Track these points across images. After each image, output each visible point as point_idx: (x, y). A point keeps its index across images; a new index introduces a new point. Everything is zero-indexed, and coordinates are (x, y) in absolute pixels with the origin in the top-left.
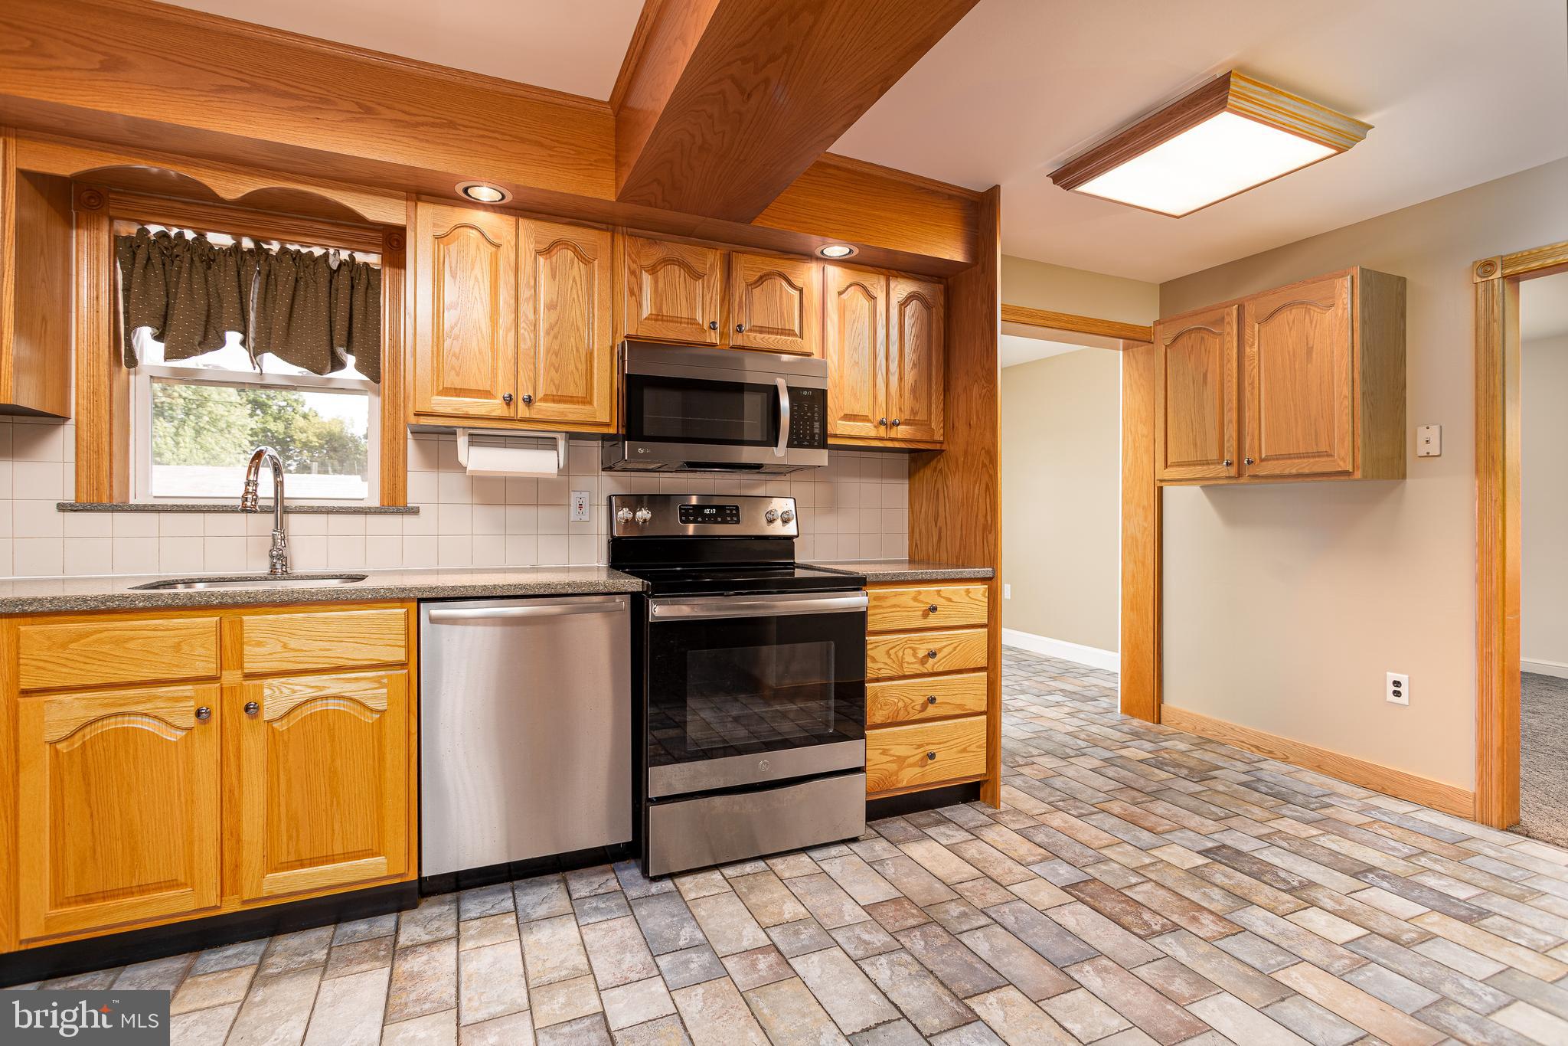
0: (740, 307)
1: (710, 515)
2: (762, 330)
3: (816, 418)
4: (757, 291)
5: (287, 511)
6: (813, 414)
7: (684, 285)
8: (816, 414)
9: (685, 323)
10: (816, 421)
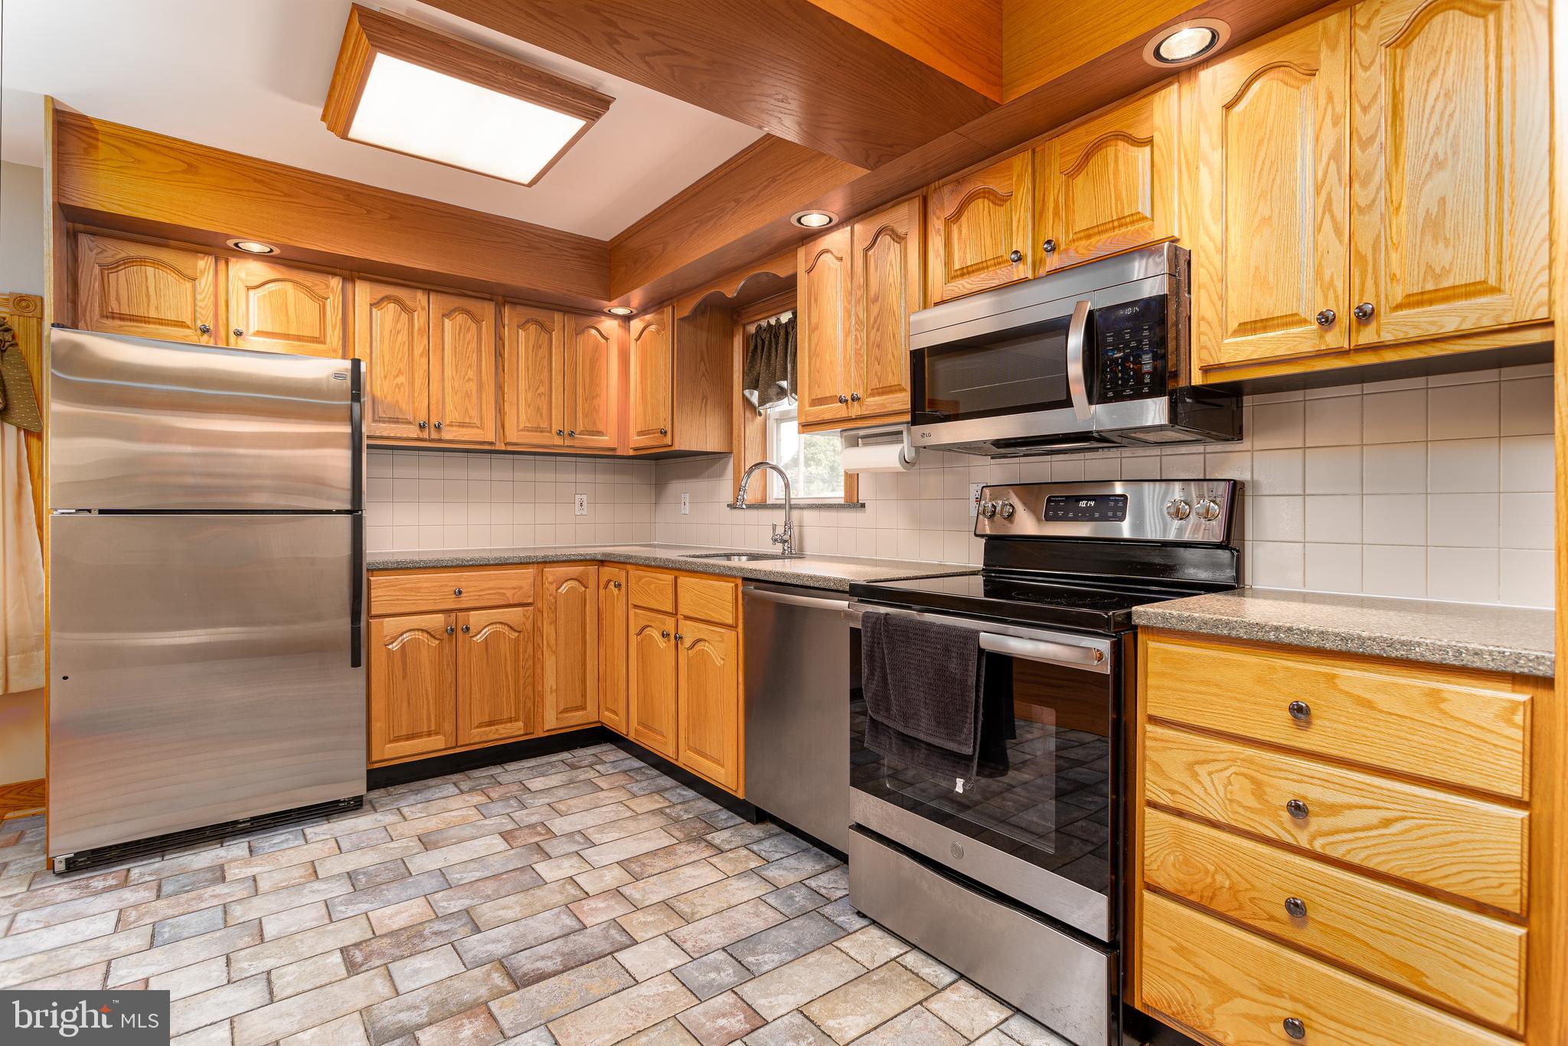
0: (1056, 214)
1: (1088, 508)
2: (1088, 234)
3: (1146, 348)
4: (1080, 180)
5: (791, 507)
6: (1140, 342)
7: (988, 218)
8: (1146, 341)
9: (992, 266)
10: (1146, 353)
